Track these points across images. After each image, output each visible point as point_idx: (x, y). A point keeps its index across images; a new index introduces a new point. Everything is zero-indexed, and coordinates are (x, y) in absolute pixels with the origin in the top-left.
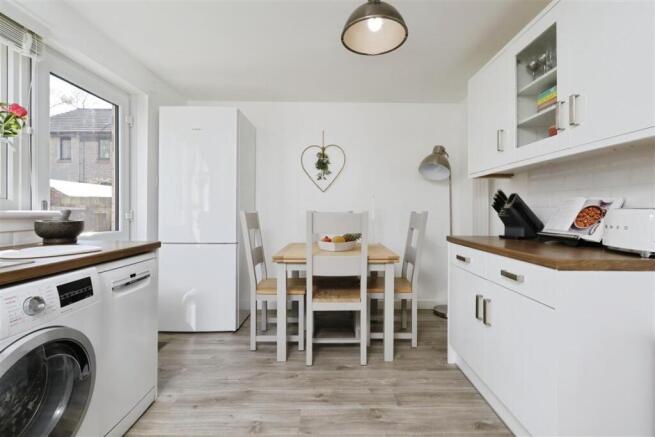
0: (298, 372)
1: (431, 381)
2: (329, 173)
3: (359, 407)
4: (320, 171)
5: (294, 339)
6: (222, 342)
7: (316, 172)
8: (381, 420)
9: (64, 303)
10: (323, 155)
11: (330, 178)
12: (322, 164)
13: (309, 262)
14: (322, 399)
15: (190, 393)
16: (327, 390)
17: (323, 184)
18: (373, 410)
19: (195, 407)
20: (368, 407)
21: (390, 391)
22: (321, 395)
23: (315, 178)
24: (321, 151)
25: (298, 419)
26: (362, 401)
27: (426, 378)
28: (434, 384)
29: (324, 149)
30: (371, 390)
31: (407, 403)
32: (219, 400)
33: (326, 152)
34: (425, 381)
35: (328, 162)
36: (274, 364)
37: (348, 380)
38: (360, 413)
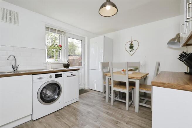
0: (108, 106)
1: (146, 123)
2: (133, 50)
3: (115, 119)
4: (131, 49)
5: (110, 97)
6: (99, 94)
7: (129, 50)
8: (117, 125)
9: (56, 77)
10: (131, 44)
11: (134, 51)
12: (131, 47)
13: (112, 76)
14: (108, 113)
15: (85, 102)
16: (110, 112)
17: (131, 53)
18: (117, 121)
19: (83, 104)
20: (116, 120)
21: (128, 120)
22: (108, 112)
23: (129, 52)
24: (131, 43)
25: (98, 115)
26: (117, 118)
27: (145, 122)
28: (146, 124)
29: (132, 42)
30: (122, 117)
31: (129, 124)
32: (88, 105)
33: (133, 43)
34: (144, 122)
35: (133, 46)
36: (105, 102)
37: (118, 112)
38: (113, 120)
